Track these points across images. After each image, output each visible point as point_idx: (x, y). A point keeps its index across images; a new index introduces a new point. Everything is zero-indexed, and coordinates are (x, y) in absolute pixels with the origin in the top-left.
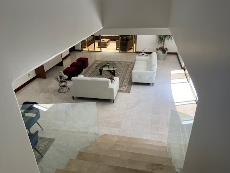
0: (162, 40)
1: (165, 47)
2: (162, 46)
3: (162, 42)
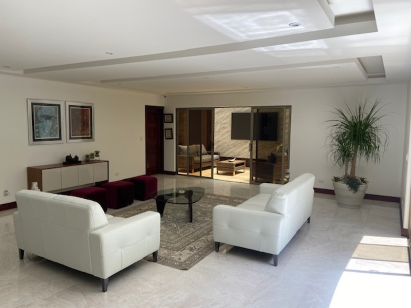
0: (349, 155)
1: (358, 175)
2: (349, 173)
3: (350, 162)
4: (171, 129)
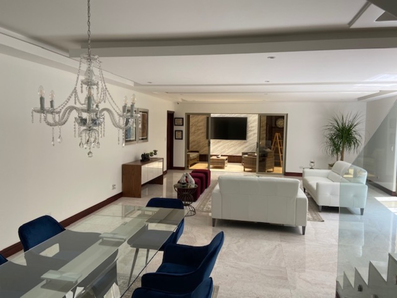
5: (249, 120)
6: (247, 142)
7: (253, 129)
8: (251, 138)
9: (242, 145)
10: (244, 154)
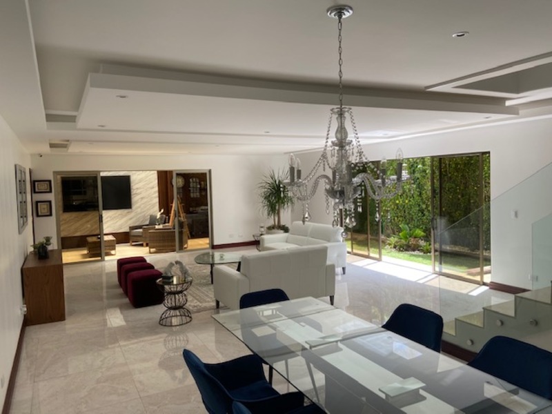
4: (50, 202)
5: (132, 179)
6: (132, 212)
7: (139, 191)
8: (138, 205)
9: (126, 216)
10: (132, 228)
